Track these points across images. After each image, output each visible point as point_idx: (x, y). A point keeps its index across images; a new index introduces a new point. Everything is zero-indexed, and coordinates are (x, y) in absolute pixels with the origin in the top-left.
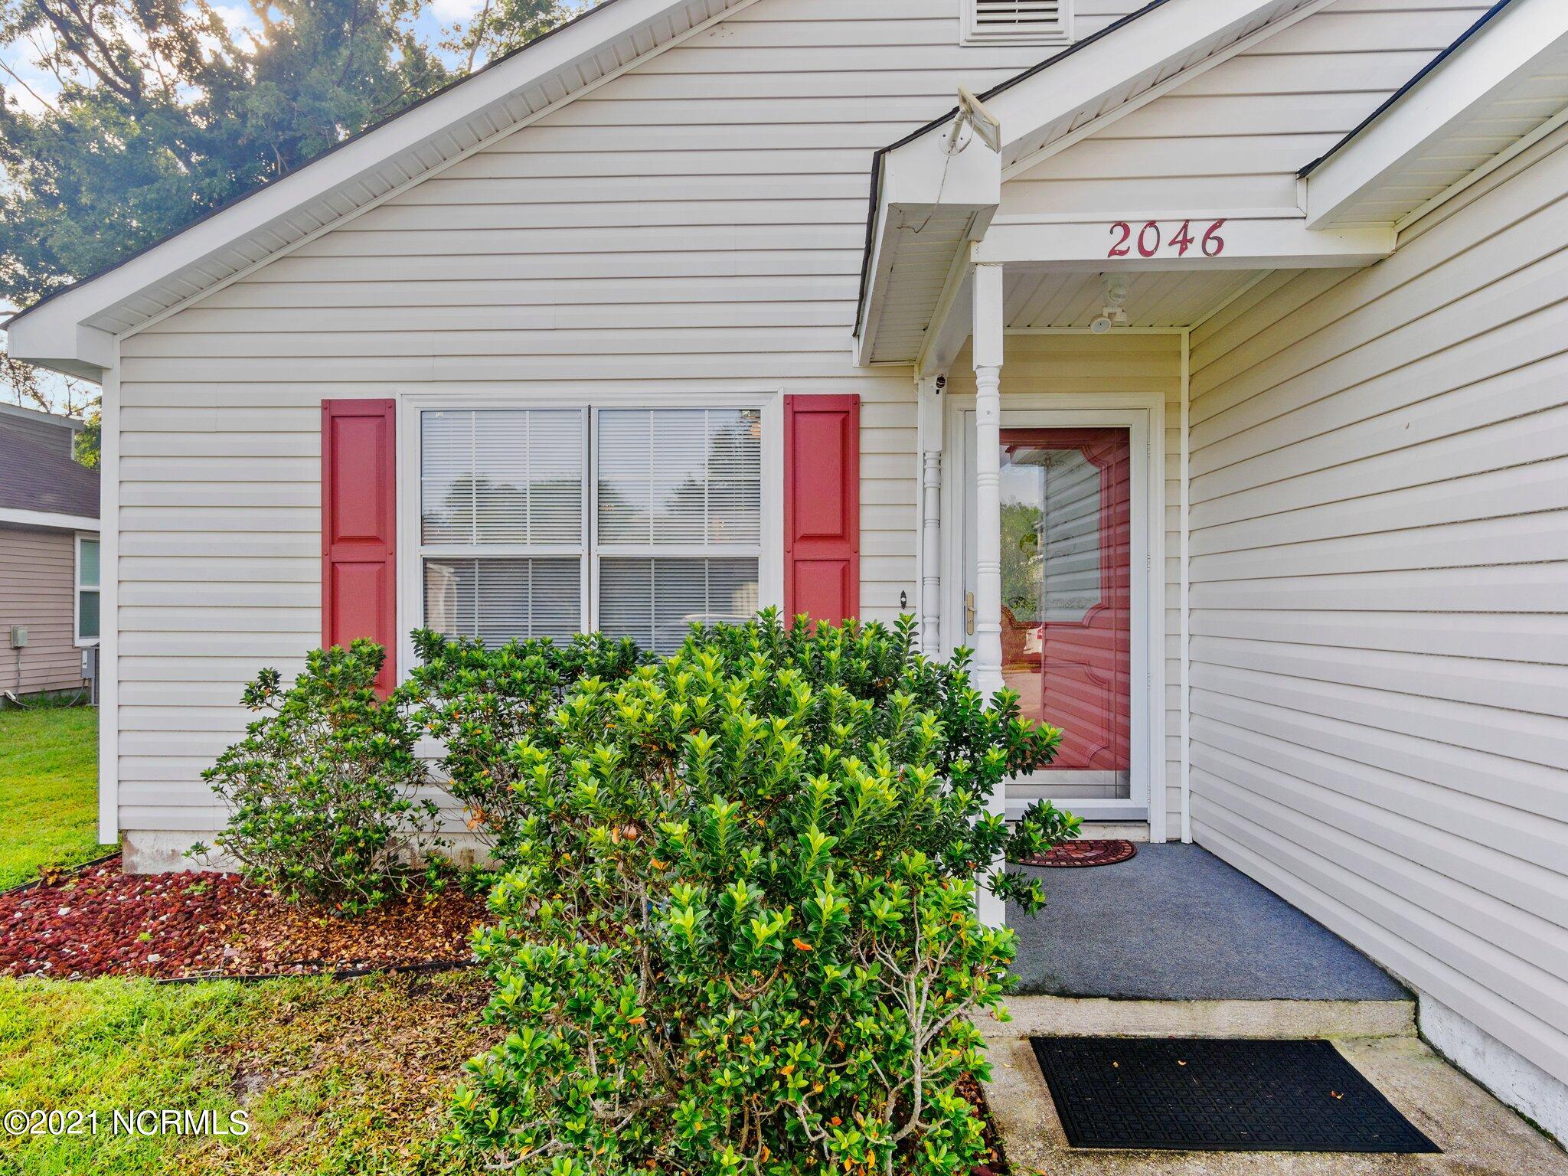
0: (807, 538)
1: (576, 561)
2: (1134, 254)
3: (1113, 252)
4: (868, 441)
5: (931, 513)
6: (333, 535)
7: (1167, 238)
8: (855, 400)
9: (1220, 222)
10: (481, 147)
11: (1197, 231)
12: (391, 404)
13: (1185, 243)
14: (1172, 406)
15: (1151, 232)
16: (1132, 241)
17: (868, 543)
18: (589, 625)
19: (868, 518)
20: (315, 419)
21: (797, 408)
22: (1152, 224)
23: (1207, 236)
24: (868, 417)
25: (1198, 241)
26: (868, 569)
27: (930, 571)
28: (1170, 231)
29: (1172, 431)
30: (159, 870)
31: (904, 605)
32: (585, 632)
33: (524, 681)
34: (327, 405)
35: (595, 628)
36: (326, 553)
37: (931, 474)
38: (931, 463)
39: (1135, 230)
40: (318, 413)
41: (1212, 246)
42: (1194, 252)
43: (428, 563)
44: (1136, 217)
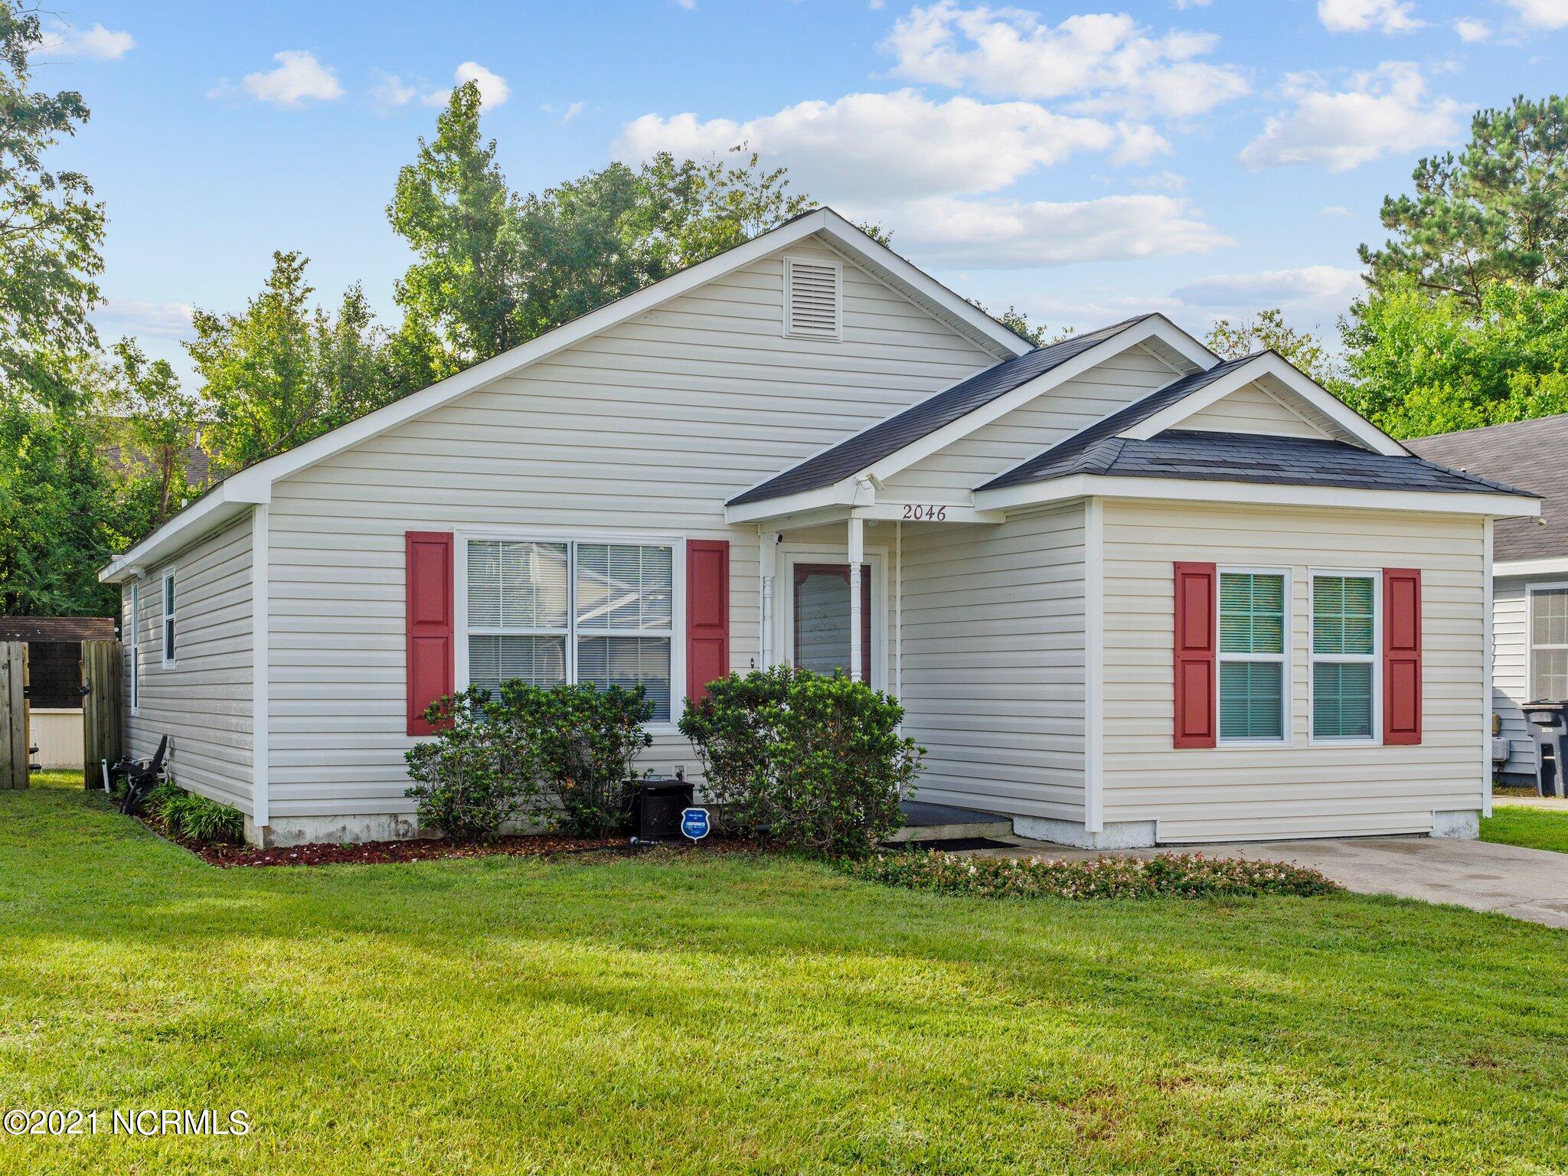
0: (699, 625)
1: (561, 638)
2: (913, 518)
3: (905, 517)
4: (734, 569)
5: (768, 613)
7: (924, 513)
8: (726, 544)
9: (944, 507)
11: (936, 510)
12: (450, 536)
13: (932, 514)
14: (892, 554)
15: (919, 509)
16: (912, 513)
17: (734, 629)
19: (734, 614)
20: (401, 544)
21: (693, 547)
22: (919, 506)
23: (939, 513)
24: (734, 554)
25: (936, 515)
26: (734, 645)
27: (768, 646)
28: (926, 509)
29: (892, 568)
30: (291, 844)
31: (753, 666)
32: (570, 681)
34: (409, 535)
36: (409, 632)
37: (768, 590)
38: (768, 583)
39: (913, 508)
40: (403, 538)
41: (941, 516)
42: (935, 519)
43: (473, 639)
44: (913, 503)
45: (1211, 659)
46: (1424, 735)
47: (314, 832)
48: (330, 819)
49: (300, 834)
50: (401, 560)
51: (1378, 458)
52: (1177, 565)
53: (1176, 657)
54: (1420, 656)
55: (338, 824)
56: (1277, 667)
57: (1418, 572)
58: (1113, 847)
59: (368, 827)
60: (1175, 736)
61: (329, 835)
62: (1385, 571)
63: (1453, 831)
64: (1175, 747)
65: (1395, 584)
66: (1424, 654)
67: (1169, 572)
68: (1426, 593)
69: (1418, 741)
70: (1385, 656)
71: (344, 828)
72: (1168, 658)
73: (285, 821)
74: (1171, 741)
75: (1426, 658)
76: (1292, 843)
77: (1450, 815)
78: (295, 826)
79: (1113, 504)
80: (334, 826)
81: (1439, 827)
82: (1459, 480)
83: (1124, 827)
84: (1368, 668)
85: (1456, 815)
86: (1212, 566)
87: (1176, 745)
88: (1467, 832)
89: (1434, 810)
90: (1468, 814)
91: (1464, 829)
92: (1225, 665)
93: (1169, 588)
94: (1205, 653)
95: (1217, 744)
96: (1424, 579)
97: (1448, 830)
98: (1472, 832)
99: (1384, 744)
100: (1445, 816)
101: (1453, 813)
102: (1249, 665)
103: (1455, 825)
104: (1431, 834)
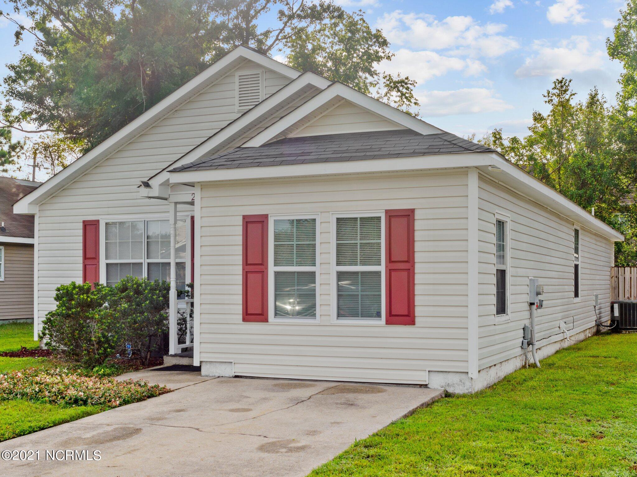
1: (142, 263)
6: (85, 258)
12: (98, 221)
20: (81, 226)
34: (84, 222)
36: (84, 262)
40: (82, 223)
43: (107, 265)
45: (265, 271)
50: (81, 232)
52: (244, 217)
53: (243, 269)
54: (413, 266)
56: (313, 275)
57: (413, 211)
58: (211, 375)
60: (243, 314)
62: (387, 211)
63: (448, 385)
64: (243, 321)
65: (393, 219)
66: (416, 265)
67: (240, 221)
68: (418, 225)
69: (413, 323)
70: (386, 267)
72: (239, 270)
74: (241, 317)
75: (418, 268)
77: (445, 375)
79: (205, 186)
81: (435, 382)
83: (217, 365)
84: (378, 274)
85: (450, 375)
86: (266, 216)
87: (244, 320)
88: (461, 387)
89: (428, 370)
90: (461, 374)
91: (458, 385)
92: (277, 274)
93: (239, 230)
94: (260, 267)
95: (270, 320)
96: (418, 215)
97: (444, 384)
98: (466, 388)
99: (386, 324)
100: (441, 375)
101: (447, 373)
102: (296, 274)
103: (450, 382)
104: (429, 386)
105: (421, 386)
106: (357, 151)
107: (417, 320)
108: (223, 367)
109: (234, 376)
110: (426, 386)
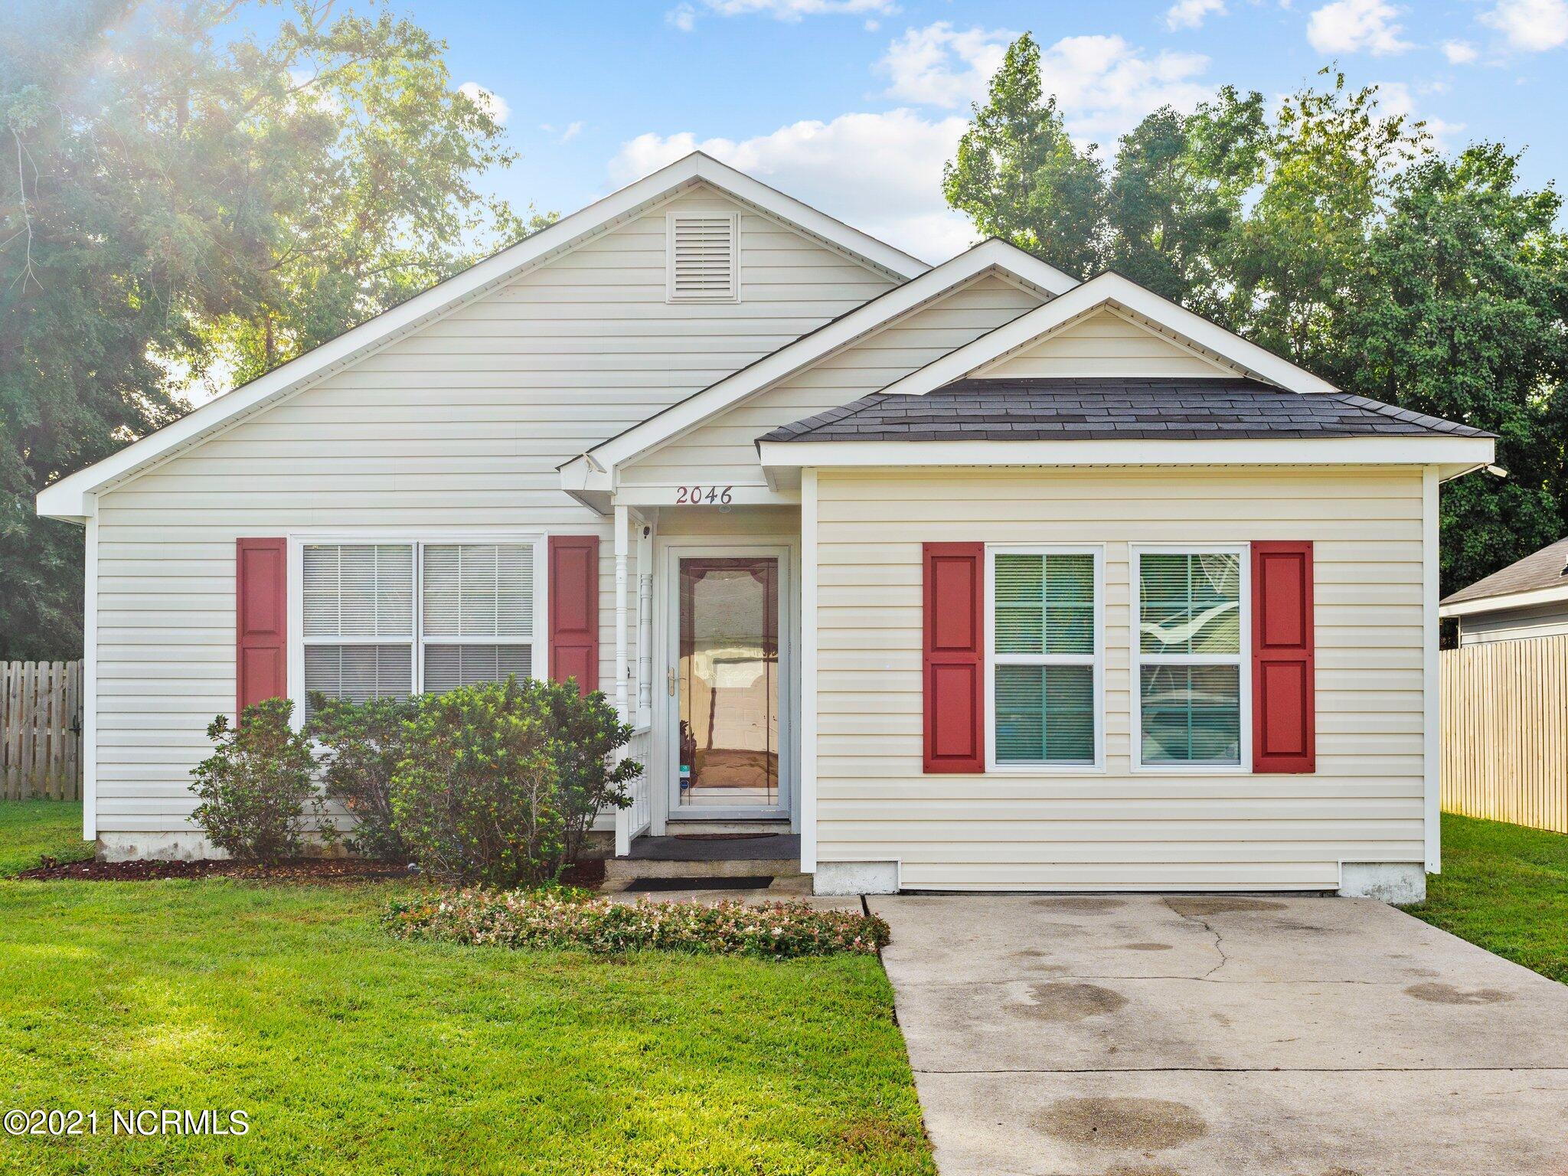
0: (563, 631)
1: (409, 646)
2: (690, 502)
3: (679, 501)
6: (245, 631)
7: (704, 495)
9: (730, 488)
10: (345, 368)
11: (719, 492)
12: (282, 541)
13: (713, 497)
15: (697, 491)
16: (688, 496)
18: (417, 688)
19: (605, 618)
20: (231, 551)
22: (697, 488)
23: (723, 494)
25: (719, 497)
27: (645, 654)
28: (706, 491)
30: (122, 860)
31: (629, 676)
32: (414, 693)
33: (381, 720)
34: (240, 542)
35: (421, 692)
36: (241, 642)
38: (645, 582)
39: (690, 491)
40: (234, 546)
41: (726, 499)
42: (717, 501)
43: (309, 649)
44: (690, 485)
45: (977, 662)
46: (1318, 761)
47: (146, 848)
48: (162, 834)
49: (132, 849)
50: (231, 567)
51: (1287, 397)
52: (927, 547)
53: (925, 660)
54: (1312, 656)
55: (171, 840)
56: (1087, 671)
57: (1309, 545)
58: (838, 892)
59: (200, 844)
60: (925, 757)
61: (161, 852)
62: (1255, 545)
63: (1379, 889)
64: (925, 771)
65: (1268, 561)
66: (1317, 654)
67: (916, 555)
68: (1320, 573)
69: (1310, 768)
70: (1254, 656)
71: (176, 845)
72: (916, 660)
73: (117, 835)
74: (920, 763)
75: (1321, 658)
76: (1108, 897)
77: (1374, 869)
78: (127, 841)
79: (828, 475)
80: (166, 842)
81: (1354, 884)
82: (1389, 421)
83: (855, 868)
84: (1234, 670)
85: (1383, 869)
86: (980, 546)
87: (927, 769)
88: (1404, 893)
89: (1340, 861)
90: (1405, 868)
91: (1399, 888)
92: (1001, 669)
93: (916, 575)
94: (967, 654)
95: (987, 768)
96: (1319, 553)
97: (1370, 888)
98: (1414, 893)
99: (1255, 771)
100: (1365, 870)
101: (1377, 866)
102: (1044, 669)
103: (1383, 883)
104: (1340, 893)
105: (1323, 893)
106: (1187, 419)
107: (1319, 761)
108: (871, 872)
109: (897, 891)
110: (1333, 893)
